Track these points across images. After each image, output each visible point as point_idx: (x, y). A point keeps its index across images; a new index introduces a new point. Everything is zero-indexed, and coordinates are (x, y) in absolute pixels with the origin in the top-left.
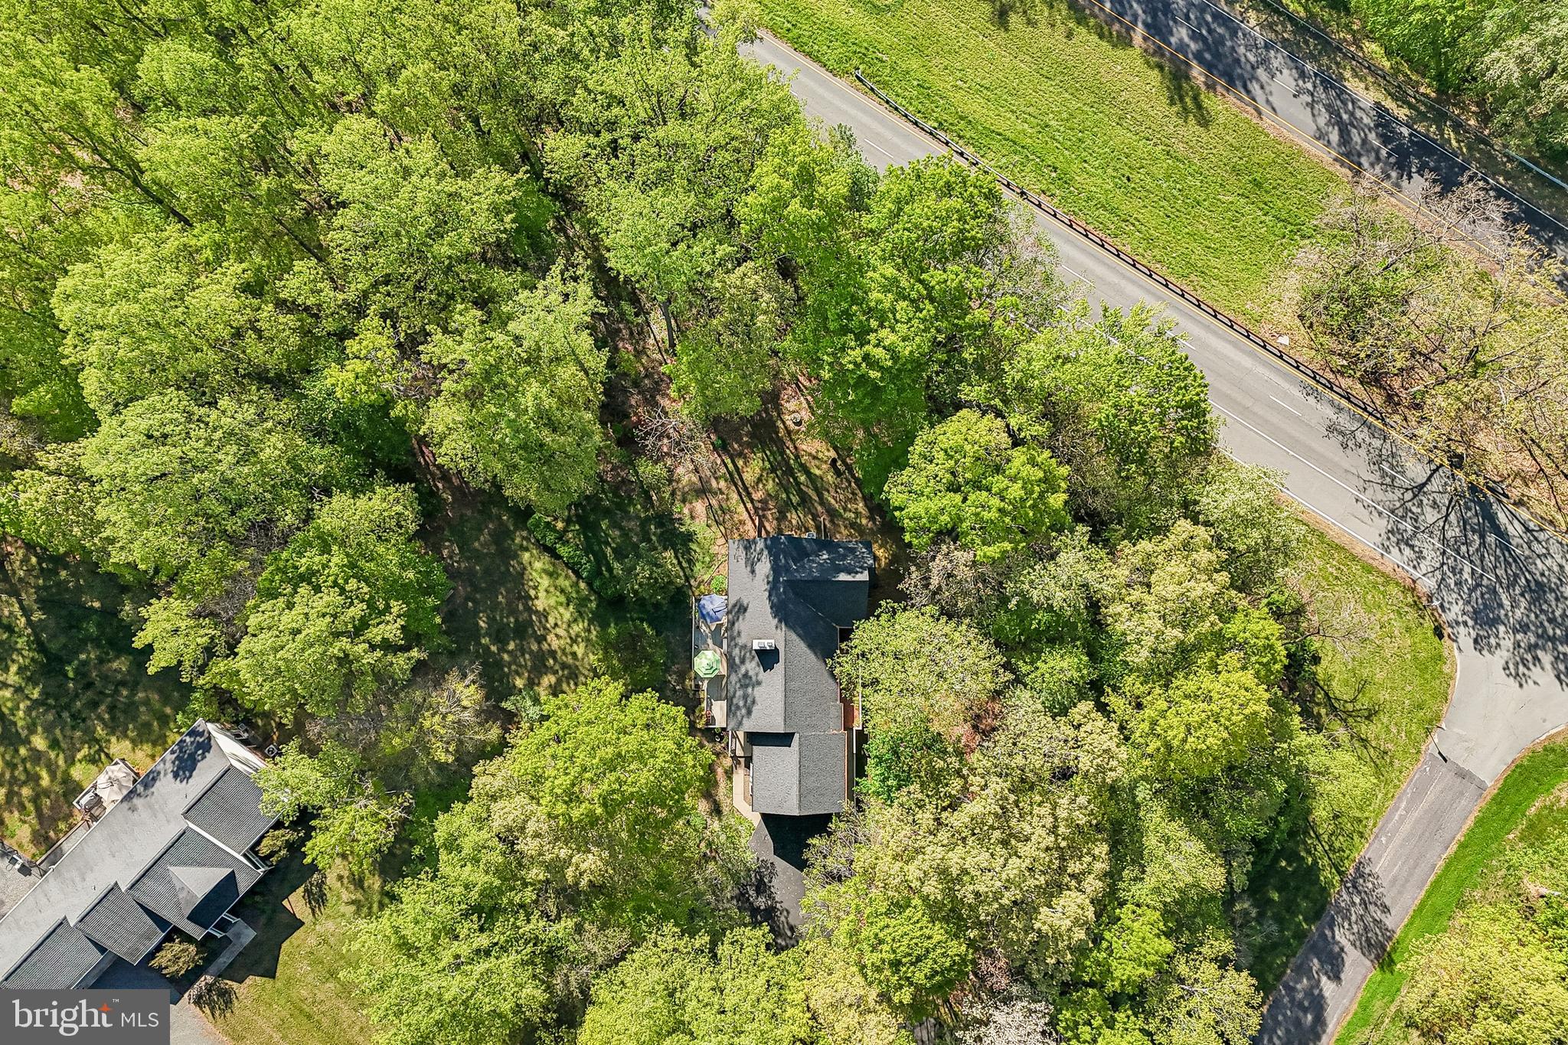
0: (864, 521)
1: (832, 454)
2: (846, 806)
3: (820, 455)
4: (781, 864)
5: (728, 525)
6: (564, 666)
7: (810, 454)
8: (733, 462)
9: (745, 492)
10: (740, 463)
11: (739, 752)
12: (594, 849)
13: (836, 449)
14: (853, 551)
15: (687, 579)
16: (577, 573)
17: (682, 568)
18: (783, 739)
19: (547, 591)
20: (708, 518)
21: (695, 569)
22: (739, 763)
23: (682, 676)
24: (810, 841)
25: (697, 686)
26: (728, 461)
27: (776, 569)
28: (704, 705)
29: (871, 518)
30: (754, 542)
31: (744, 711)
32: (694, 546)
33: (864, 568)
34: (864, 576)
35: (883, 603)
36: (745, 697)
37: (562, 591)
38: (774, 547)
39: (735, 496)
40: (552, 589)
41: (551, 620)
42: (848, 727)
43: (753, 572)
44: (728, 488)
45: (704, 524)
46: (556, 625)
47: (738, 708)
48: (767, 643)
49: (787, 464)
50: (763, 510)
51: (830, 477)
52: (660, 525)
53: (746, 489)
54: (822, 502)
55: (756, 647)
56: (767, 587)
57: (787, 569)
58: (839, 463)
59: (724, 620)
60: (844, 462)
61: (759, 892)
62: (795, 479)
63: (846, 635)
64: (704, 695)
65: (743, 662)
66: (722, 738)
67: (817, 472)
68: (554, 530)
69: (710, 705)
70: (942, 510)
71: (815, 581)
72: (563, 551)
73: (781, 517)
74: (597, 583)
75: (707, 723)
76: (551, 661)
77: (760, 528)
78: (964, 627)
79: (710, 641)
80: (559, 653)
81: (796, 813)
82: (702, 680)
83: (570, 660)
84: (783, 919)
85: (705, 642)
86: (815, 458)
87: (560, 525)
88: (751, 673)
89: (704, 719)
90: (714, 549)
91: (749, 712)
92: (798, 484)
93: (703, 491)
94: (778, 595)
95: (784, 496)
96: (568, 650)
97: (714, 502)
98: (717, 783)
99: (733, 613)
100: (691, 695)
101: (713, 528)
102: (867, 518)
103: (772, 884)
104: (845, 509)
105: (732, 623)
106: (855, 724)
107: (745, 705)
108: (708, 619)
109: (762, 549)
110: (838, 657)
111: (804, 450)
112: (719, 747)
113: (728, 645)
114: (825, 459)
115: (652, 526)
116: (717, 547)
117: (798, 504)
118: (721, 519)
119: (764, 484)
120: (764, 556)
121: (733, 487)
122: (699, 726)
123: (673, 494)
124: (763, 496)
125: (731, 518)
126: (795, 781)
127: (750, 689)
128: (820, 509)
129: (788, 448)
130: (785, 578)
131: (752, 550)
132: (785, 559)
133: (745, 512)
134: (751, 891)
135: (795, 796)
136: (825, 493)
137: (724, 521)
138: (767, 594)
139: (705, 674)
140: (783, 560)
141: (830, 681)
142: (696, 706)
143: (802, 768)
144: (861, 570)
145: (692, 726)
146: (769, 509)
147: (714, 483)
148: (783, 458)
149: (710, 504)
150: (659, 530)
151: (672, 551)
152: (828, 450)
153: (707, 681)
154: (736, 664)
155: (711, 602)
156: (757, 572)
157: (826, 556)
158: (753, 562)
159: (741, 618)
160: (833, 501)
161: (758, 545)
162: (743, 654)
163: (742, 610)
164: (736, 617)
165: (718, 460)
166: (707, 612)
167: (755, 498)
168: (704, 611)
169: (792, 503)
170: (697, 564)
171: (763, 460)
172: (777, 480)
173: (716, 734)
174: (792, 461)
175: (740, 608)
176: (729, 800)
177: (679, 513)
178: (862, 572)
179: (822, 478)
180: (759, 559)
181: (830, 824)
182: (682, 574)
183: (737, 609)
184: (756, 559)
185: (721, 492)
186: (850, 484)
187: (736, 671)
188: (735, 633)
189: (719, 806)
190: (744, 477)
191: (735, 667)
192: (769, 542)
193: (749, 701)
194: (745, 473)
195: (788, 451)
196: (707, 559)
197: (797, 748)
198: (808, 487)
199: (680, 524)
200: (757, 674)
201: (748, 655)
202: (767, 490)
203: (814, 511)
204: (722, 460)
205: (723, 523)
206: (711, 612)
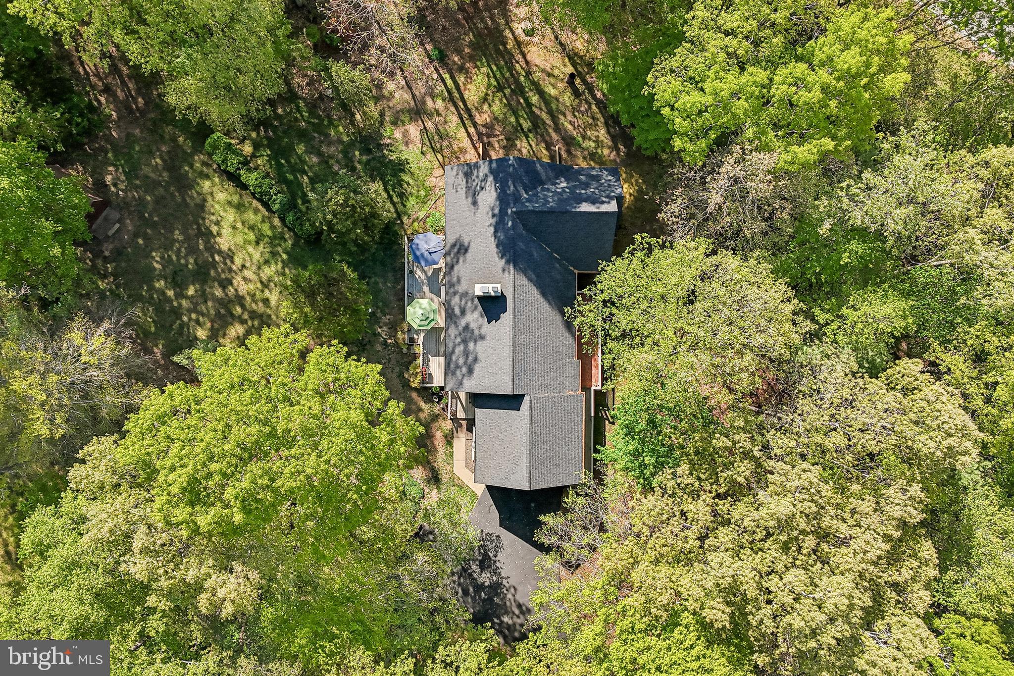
0: (606, 152)
1: (570, 69)
2: (582, 477)
3: (556, 72)
4: (508, 537)
5: (446, 152)
6: (254, 315)
7: (544, 71)
8: (453, 77)
9: (467, 115)
10: (461, 79)
11: (461, 414)
12: (238, 567)
13: (574, 65)
14: (597, 178)
15: (399, 216)
16: (266, 205)
17: (394, 204)
18: (512, 401)
19: (234, 228)
20: (423, 144)
21: (409, 205)
22: (461, 426)
23: (394, 327)
24: (542, 518)
25: (412, 340)
26: (446, 76)
27: (503, 199)
28: (420, 361)
29: (615, 148)
30: (476, 165)
31: (464, 370)
32: (406, 177)
33: (612, 198)
34: (612, 207)
35: (637, 237)
36: (466, 353)
37: (252, 228)
38: (500, 172)
39: (454, 119)
40: (239, 225)
41: (238, 261)
42: (586, 388)
43: (475, 203)
44: (447, 109)
45: (418, 152)
46: (243, 266)
47: (458, 367)
48: (491, 288)
49: (517, 82)
50: (489, 136)
51: (567, 98)
52: (367, 151)
53: (468, 110)
54: (557, 129)
55: (478, 292)
56: (493, 221)
57: (517, 199)
58: (578, 81)
59: (441, 264)
60: (583, 81)
61: (483, 567)
62: (526, 100)
63: (586, 280)
64: (419, 349)
65: (463, 312)
66: (441, 398)
67: (553, 92)
68: (238, 153)
69: (426, 362)
70: (735, 95)
71: (551, 212)
72: (251, 179)
73: (510, 146)
74: (290, 217)
75: (423, 381)
76: (239, 309)
77: (485, 156)
78: (752, 262)
79: (426, 289)
80: (248, 298)
81: (526, 487)
82: (418, 332)
83: (260, 308)
84: (509, 596)
85: (421, 290)
86: (550, 75)
87: (248, 149)
88: (473, 326)
89: (419, 378)
90: (431, 181)
91: (470, 371)
92: (529, 105)
93: (418, 112)
94: (506, 231)
95: (513, 119)
96: (259, 295)
97: (429, 125)
98: (435, 448)
99: (452, 255)
100: (405, 350)
101: (428, 156)
102: (609, 148)
103: (497, 559)
104: (584, 137)
105: (451, 267)
106: (593, 383)
107: (465, 363)
108: (423, 263)
109: (486, 175)
110: (579, 306)
111: (536, 66)
112: (437, 409)
113: (446, 293)
114: (562, 76)
115: (357, 153)
116: (433, 179)
117: (530, 131)
118: (438, 146)
119: (490, 106)
120: (489, 183)
121: (453, 109)
122: (413, 385)
123: (382, 114)
124: (488, 120)
125: (450, 146)
126: (525, 450)
127: (471, 345)
128: (555, 136)
129: (518, 62)
130: (514, 209)
131: (473, 177)
132: (515, 186)
133: (467, 139)
134: (475, 567)
135: (525, 468)
136: (561, 117)
137: (441, 149)
138: (492, 229)
139: (420, 326)
140: (512, 188)
141: (567, 334)
142: (410, 363)
143: (533, 435)
144: (607, 200)
145: (406, 384)
146: (495, 136)
147: (429, 102)
148: (512, 75)
149: (425, 128)
150: (364, 158)
151: (380, 183)
152: (565, 66)
153: (422, 335)
154: (455, 315)
155: (426, 242)
156: (480, 203)
157: (564, 185)
158: (475, 191)
159: (461, 261)
160: (570, 127)
161: (481, 170)
162: (463, 303)
163: (463, 251)
164: (455, 260)
165: (435, 76)
166: (422, 255)
167: (478, 122)
168: (418, 253)
169: (522, 129)
170: (410, 198)
171: (488, 76)
172: (505, 101)
173: (433, 394)
174: (522, 79)
175: (459, 249)
176: (449, 468)
177: (390, 138)
178: (609, 203)
179: (557, 99)
180: (482, 188)
181: (565, 499)
182: (392, 210)
183: (456, 250)
184: (478, 188)
185: (439, 115)
186: (590, 107)
187: (456, 323)
188: (455, 279)
189: (438, 474)
190: (466, 97)
191: (454, 319)
192: (494, 165)
193: (471, 358)
194: (467, 92)
195: (518, 67)
196: (422, 193)
197: (527, 413)
198: (541, 109)
199: (391, 151)
200: (480, 327)
201: (469, 303)
202: (493, 113)
203: (548, 138)
204: (440, 75)
205: (441, 151)
206: (426, 254)
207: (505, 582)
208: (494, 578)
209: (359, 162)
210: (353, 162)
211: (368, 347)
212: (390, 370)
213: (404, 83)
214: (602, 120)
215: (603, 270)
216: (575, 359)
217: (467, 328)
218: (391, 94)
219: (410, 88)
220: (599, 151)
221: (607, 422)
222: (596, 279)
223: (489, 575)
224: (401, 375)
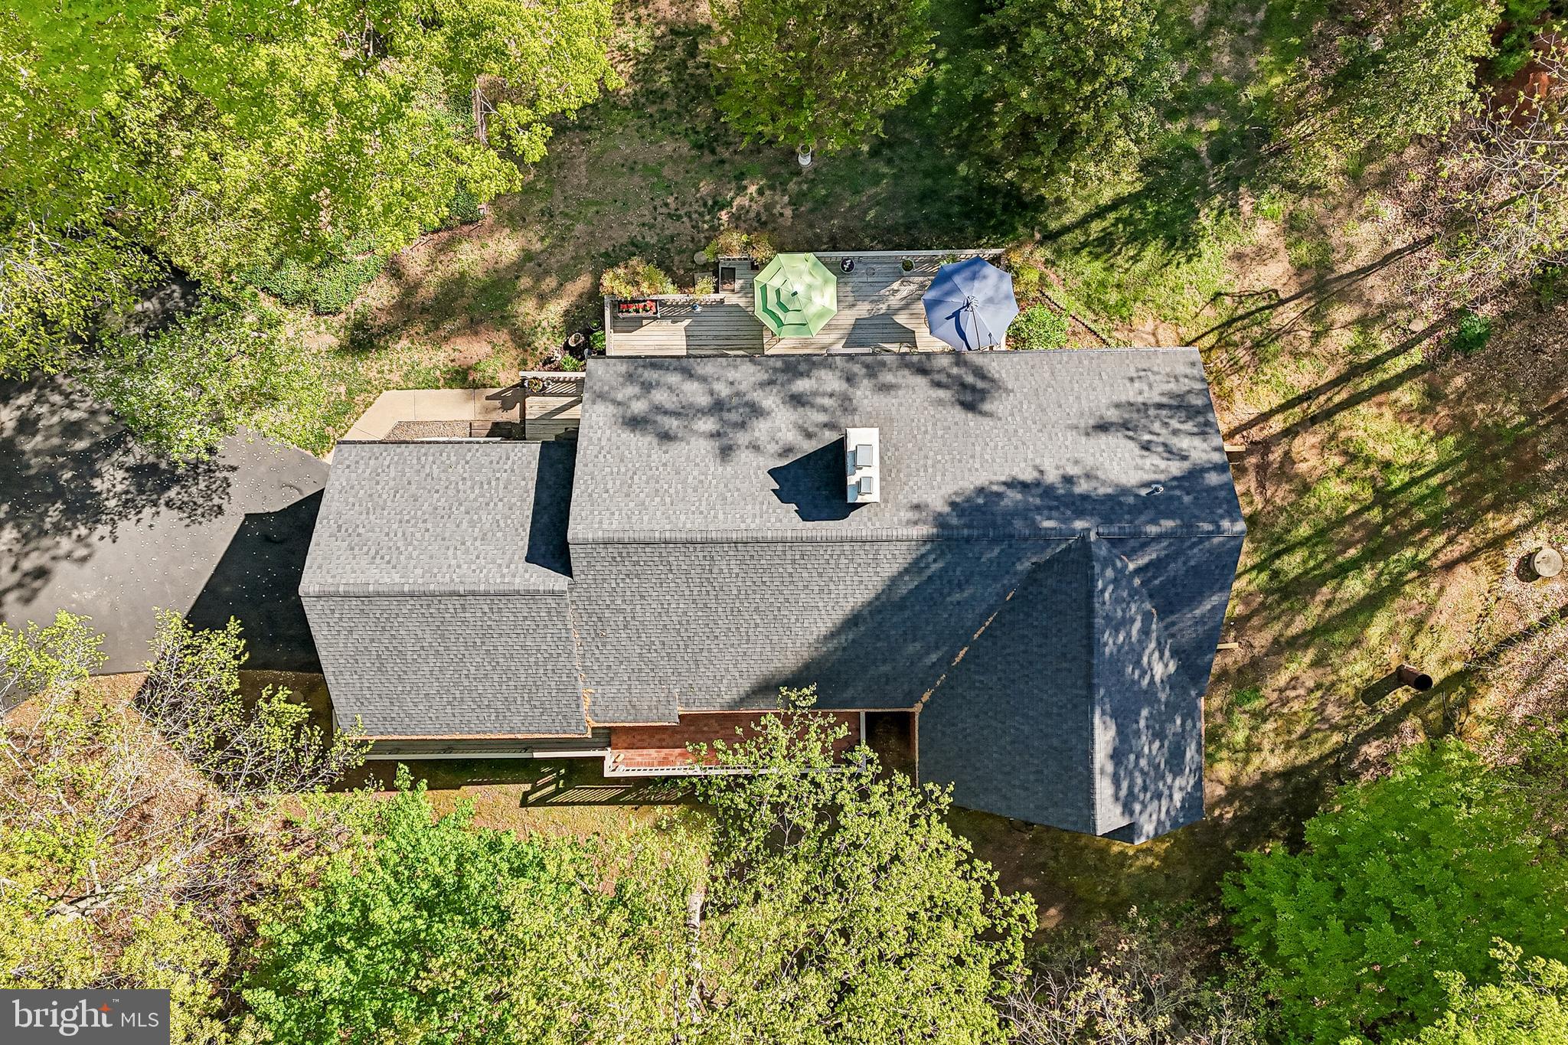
3: (1424, 641)
4: (220, 534)
5: (1221, 358)
7: (1431, 609)
8: (1412, 372)
9: (1315, 411)
10: (1408, 395)
11: (535, 406)
13: (1448, 683)
15: (1050, 237)
17: (1084, 221)
18: (550, 540)
20: (1240, 298)
21: (1083, 258)
22: (506, 406)
23: (758, 224)
24: (233, 626)
25: (727, 272)
26: (1416, 356)
27: (1119, 505)
28: (672, 294)
29: (1235, 792)
31: (639, 407)
32: (1152, 253)
33: (1127, 809)
36: (686, 412)
39: (1302, 377)
42: (608, 737)
43: (1103, 427)
44: (1333, 358)
45: (1220, 283)
48: (866, 477)
49: (1401, 540)
50: (1262, 467)
51: (1357, 669)
52: (1220, 150)
53: (1328, 414)
54: (1280, 645)
55: (855, 438)
56: (1052, 477)
58: (1402, 695)
59: (927, 342)
60: (1406, 710)
61: (140, 473)
62: (1356, 564)
64: (704, 291)
65: (798, 401)
66: (576, 352)
67: (1375, 632)
69: (671, 313)
71: (1091, 644)
75: (620, 305)
79: (863, 309)
81: (310, 583)
82: (748, 289)
85: (859, 296)
86: (1419, 625)
88: (761, 429)
89: (627, 292)
91: (635, 423)
92: (1341, 572)
94: (1024, 512)
95: (1304, 530)
97: (1288, 314)
98: (446, 339)
99: (955, 371)
100: (702, 257)
101: (1208, 312)
102: (1233, 778)
103: (163, 508)
104: (1261, 716)
105: (922, 367)
106: (623, 754)
107: (659, 409)
108: (930, 295)
109: (1185, 458)
110: (823, 729)
111: (1442, 589)
112: (550, 344)
113: (851, 357)
114: (1415, 655)
115: (1214, 124)
116: (1149, 326)
117: (1275, 574)
118: (1237, 338)
119: (1339, 471)
120: (1163, 464)
121: (1330, 374)
122: (607, 280)
123: (1313, 188)
124: (1302, 467)
125: (1236, 368)
126: (415, 579)
127: (707, 424)
128: (1262, 640)
129: (1451, 541)
130: (1093, 537)
131: (1175, 424)
132: (1159, 537)
133: (1254, 412)
134: (138, 452)
135: (362, 579)
136: (1310, 655)
137: (1228, 344)
138: (1028, 475)
139: (764, 288)
140: (1152, 529)
141: (746, 685)
142: (668, 271)
143: (457, 602)
144: (1123, 792)
145: (611, 260)
146: (1261, 486)
147: (1343, 313)
148: (1419, 527)
149: (1282, 302)
150: (1201, 146)
151: (1139, 187)
152: (1445, 661)
153: (742, 302)
154: (789, 381)
155: (990, 300)
156: (1104, 440)
157: (1159, 670)
158: (1135, 429)
159: (942, 393)
160: (1283, 679)
161: (1197, 442)
162: (827, 402)
163: (969, 398)
164: (943, 379)
165: (1418, 326)
166: (955, 290)
167: (1298, 441)
168: (957, 279)
169: (1278, 555)
170: (1098, 265)
171: (1414, 466)
172: (1352, 508)
173: (588, 333)
174: (1409, 553)
175: (973, 389)
176: (396, 377)
177: (1256, 209)
178: (1117, 798)
179: (1356, 643)
180: (1146, 447)
181: (283, 693)
182: (1068, 219)
183: (970, 379)
184: (1147, 437)
185: (1316, 337)
186: (1335, 728)
187: (771, 382)
188: (888, 378)
189: (378, 348)
190: (1363, 408)
191: (782, 378)
192: (1213, 479)
193: (672, 424)
194: (1375, 410)
195: (1441, 540)
196: (1113, 297)
197: (518, 584)
198: (1329, 604)
199: (1221, 213)
200: (756, 448)
201: (822, 418)
202: (1321, 479)
203: (1255, 621)
204: (1418, 340)
205: (1223, 343)
206: (956, 301)
207: (103, 530)
208: (112, 503)
209: (1190, 130)
210: (1191, 112)
211: (708, 158)
212: (648, 219)
213: (1398, 244)
214: (1303, 760)
215: (927, 796)
216: (681, 710)
217: (756, 411)
218: (1370, 216)
219: (1386, 260)
220: (1224, 754)
221: (528, 787)
222: (899, 778)
223: (119, 488)
224: (635, 247)
